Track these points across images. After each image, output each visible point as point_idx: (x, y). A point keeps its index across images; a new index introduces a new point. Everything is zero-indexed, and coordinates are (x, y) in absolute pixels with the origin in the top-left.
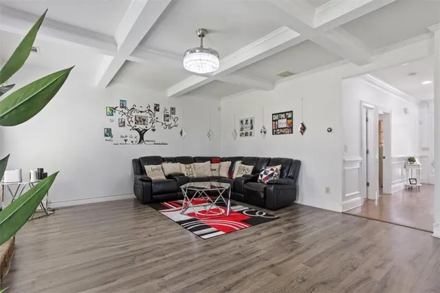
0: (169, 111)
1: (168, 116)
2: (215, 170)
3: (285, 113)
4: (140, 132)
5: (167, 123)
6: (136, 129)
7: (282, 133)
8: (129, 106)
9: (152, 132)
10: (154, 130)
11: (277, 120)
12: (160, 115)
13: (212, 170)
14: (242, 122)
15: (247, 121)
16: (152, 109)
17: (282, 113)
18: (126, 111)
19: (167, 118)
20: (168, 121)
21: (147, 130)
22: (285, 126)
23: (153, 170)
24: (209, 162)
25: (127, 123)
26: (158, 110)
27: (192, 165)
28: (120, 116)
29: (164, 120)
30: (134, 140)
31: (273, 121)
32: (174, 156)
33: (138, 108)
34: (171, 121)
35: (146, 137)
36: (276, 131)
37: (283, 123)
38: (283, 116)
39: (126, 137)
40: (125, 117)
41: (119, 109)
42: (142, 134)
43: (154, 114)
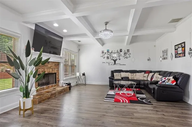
0: (126, 51)
1: (126, 53)
2: (145, 77)
3: (181, 44)
4: (114, 61)
5: (125, 56)
6: (113, 60)
7: (180, 57)
8: (110, 52)
9: (119, 60)
10: (120, 59)
11: (177, 49)
12: (122, 53)
13: (144, 77)
14: (163, 52)
15: (165, 51)
16: (119, 51)
17: (179, 44)
18: (109, 53)
19: (126, 54)
20: (126, 55)
21: (117, 60)
22: (181, 52)
23: (116, 75)
24: (144, 73)
25: (109, 58)
26: (122, 51)
27: (135, 74)
28: (107, 56)
29: (124, 55)
30: (112, 64)
31: (175, 49)
32: (128, 70)
33: (113, 52)
34: (127, 55)
35: (117, 62)
36: (177, 55)
37: (180, 50)
38: (180, 46)
39: (109, 62)
40: (109, 56)
41: (107, 53)
42: (115, 61)
43: (120, 53)
